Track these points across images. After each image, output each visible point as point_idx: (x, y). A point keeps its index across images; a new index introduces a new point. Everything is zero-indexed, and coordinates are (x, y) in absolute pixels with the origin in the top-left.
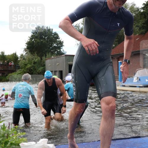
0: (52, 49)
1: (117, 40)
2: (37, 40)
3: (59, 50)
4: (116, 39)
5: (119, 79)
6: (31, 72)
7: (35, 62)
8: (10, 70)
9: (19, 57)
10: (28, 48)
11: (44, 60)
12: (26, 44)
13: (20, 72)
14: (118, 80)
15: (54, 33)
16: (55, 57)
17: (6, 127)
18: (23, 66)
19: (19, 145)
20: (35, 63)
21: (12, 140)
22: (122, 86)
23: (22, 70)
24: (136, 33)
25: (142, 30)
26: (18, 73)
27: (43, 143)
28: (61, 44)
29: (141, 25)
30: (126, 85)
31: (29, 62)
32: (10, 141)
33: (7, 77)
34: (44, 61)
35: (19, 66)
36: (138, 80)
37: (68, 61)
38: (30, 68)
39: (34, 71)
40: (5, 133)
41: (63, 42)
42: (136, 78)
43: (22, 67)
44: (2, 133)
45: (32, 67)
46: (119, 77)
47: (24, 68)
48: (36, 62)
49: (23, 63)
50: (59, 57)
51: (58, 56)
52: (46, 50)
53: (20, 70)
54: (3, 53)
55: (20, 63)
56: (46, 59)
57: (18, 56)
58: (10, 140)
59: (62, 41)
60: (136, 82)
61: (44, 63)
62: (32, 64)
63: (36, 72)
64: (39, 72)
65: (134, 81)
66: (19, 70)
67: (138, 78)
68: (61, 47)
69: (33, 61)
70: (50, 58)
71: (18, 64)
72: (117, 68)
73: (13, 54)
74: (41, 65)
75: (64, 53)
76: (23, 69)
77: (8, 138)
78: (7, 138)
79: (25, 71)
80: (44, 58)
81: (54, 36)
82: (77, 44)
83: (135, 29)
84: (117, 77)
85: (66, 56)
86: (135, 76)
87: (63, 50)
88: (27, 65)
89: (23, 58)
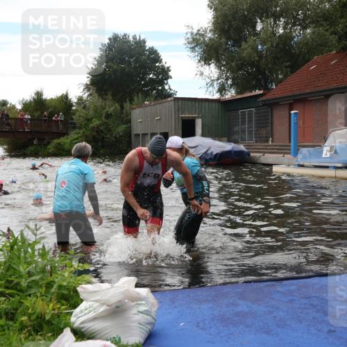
0: (145, 85)
1: (288, 64)
2: (112, 65)
3: (160, 88)
4: (287, 62)
5: (292, 150)
7: (109, 113)
8: (56, 133)
9: (74, 104)
10: (93, 83)
11: (128, 108)
12: (89, 74)
13: (76, 136)
14: (289, 153)
15: (150, 48)
16: (153, 104)
17: (48, 252)
18: (84, 123)
19: (77, 291)
20: (108, 116)
21: (61, 279)
22: (297, 166)
23: (81, 132)
24: (331, 49)
25: (343, 42)
26: (73, 138)
27: (126, 285)
28: (164, 74)
29: (342, 30)
30: (305, 164)
31: (97, 115)
32: (58, 281)
33: (49, 147)
34: (127, 113)
35: (75, 124)
36: (333, 152)
37: (180, 111)
38: (97, 127)
39: (106, 135)
40: (46, 265)
41: (168, 68)
42: (328, 148)
43: (81, 124)
44: (40, 265)
45: (103, 125)
46: (292, 147)
47: (85, 128)
48: (111, 114)
49: (83, 117)
50: (160, 103)
51: (158, 100)
52: (132, 87)
53: (77, 131)
54: (39, 94)
55: (74, 117)
56: (133, 107)
57: (72, 100)
58: (56, 280)
59: (166, 66)
60: (327, 158)
61: (130, 117)
62: (104, 119)
63: (112, 135)
64: (117, 136)
65: (324, 156)
66: (74, 131)
67: (331, 147)
68: (166, 82)
69: (104, 111)
70: (140, 105)
71: (72, 119)
72: (287, 125)
73: (62, 96)
74: (122, 120)
75: (171, 94)
77: (54, 276)
78: (51, 276)
79: (88, 133)
80: (127, 105)
81: (149, 56)
82: (199, 73)
83: (329, 39)
84: (287, 146)
85: (176, 101)
86: (326, 144)
87: (169, 87)
88: (91, 120)
89: (82, 106)
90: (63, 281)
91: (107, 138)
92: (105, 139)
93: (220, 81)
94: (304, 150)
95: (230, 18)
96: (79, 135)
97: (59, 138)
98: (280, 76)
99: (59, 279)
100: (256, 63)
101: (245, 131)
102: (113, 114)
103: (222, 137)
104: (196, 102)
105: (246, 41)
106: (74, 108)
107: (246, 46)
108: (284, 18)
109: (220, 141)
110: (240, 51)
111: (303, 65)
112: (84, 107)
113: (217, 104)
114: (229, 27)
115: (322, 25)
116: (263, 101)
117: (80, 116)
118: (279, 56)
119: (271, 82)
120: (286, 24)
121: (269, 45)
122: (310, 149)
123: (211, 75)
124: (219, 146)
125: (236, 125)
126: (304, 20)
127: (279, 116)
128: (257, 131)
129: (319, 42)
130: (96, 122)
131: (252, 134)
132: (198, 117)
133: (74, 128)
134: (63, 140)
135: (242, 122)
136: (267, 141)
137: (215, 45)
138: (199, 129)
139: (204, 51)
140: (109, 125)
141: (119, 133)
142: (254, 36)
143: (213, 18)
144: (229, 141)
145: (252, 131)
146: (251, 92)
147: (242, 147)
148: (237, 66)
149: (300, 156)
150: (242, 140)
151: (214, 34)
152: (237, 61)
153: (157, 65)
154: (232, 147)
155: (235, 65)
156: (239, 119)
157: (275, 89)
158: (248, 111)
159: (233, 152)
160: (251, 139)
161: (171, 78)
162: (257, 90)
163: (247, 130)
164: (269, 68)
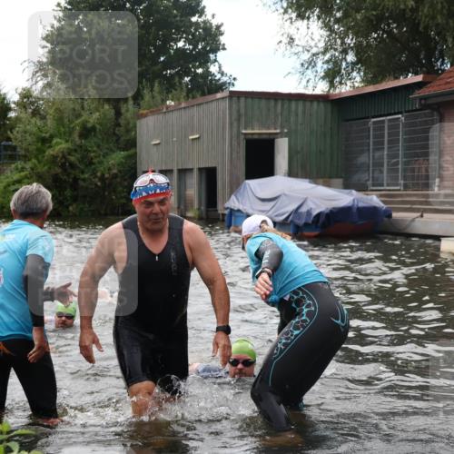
0: (166, 65)
3: (200, 71)
6: (68, 175)
7: (89, 125)
9: (13, 106)
11: (129, 115)
13: (16, 176)
16: (183, 105)
18: (32, 148)
20: (87, 132)
23: (28, 165)
26: (10, 180)
28: (210, 39)
31: (62, 129)
34: (128, 123)
35: (14, 148)
37: (243, 119)
38: (64, 157)
39: (83, 172)
41: (218, 27)
43: (27, 150)
45: (76, 151)
47: (36, 157)
48: (93, 128)
49: (33, 134)
50: (199, 105)
51: (193, 98)
53: (19, 164)
55: (16, 135)
56: (141, 112)
57: (8, 97)
59: (214, 22)
61: (133, 133)
62: (76, 136)
63: (94, 174)
64: (107, 176)
66: (13, 166)
68: (212, 56)
69: (78, 121)
70: (156, 109)
71: (9, 139)
74: (118, 141)
75: (224, 83)
76: (34, 160)
79: (42, 169)
80: (128, 108)
82: (285, 40)
85: (235, 99)
87: (220, 68)
88: (51, 142)
89: (30, 111)
91: (84, 180)
92: (81, 183)
93: (328, 56)
96: (23, 174)
100: (408, 14)
101: (383, 166)
102: (98, 126)
103: (330, 177)
104: (276, 100)
109: (329, 185)
112: (35, 113)
113: (322, 105)
116: (421, 99)
117: (25, 132)
119: (442, 56)
123: (313, 44)
124: (324, 197)
125: (362, 152)
128: (406, 163)
130: (60, 146)
131: (397, 170)
132: (281, 135)
133: (13, 158)
135: (375, 144)
136: (427, 186)
138: (282, 160)
141: (110, 169)
144: (347, 186)
145: (397, 163)
146: (397, 78)
147: (374, 200)
148: (367, 19)
150: (373, 185)
152: (367, 9)
153: (194, 19)
154: (352, 198)
155: (362, 21)
156: (369, 138)
157: (450, 71)
158: (390, 120)
159: (355, 210)
160: (394, 181)
161: (224, 49)
162: (410, 75)
163: (385, 161)
164: (438, 25)
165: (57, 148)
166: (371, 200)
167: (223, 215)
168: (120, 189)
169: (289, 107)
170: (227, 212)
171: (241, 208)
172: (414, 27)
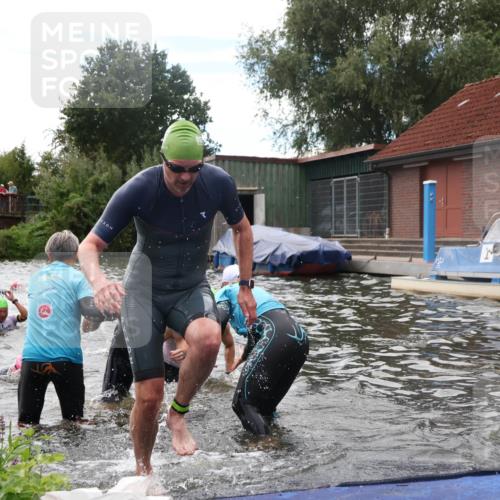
1: (418, 97)
4: (416, 93)
5: (425, 252)
6: (83, 223)
7: (100, 183)
8: (3, 217)
9: (36, 166)
10: (71, 128)
12: (63, 112)
13: (39, 224)
14: (421, 256)
15: (173, 68)
18: (53, 201)
20: (97, 188)
21: (11, 482)
22: (434, 279)
23: (49, 215)
24: (495, 70)
26: (34, 227)
27: (129, 491)
30: (449, 274)
31: (77, 186)
32: (7, 485)
35: (37, 201)
36: (498, 254)
38: (79, 208)
41: (206, 103)
42: (491, 247)
43: (48, 203)
45: (89, 203)
46: (425, 246)
47: (56, 208)
48: (103, 185)
49: (53, 190)
52: (141, 137)
53: (42, 214)
55: (36, 190)
57: (32, 159)
58: (3, 484)
59: (203, 100)
60: (488, 264)
62: (89, 191)
65: (482, 260)
66: (37, 216)
67: (496, 245)
68: (202, 127)
69: (91, 179)
71: (33, 194)
72: (417, 206)
73: (14, 152)
75: (211, 150)
76: (54, 211)
79: (62, 218)
80: (132, 168)
81: (171, 81)
82: (261, 113)
83: (491, 51)
84: (416, 242)
86: (487, 239)
87: (208, 135)
88: (68, 195)
89: (50, 170)
90: (15, 485)
93: (297, 127)
94: (447, 251)
95: (316, 13)
96: (45, 222)
97: (9, 226)
98: (405, 119)
99: (7, 482)
100: (361, 95)
101: (342, 217)
102: (107, 183)
103: (300, 226)
104: (254, 163)
105: (344, 55)
106: (36, 173)
107: (345, 65)
108: (411, 14)
109: (298, 233)
110: (334, 73)
111: (445, 99)
112: (55, 172)
113: (292, 167)
114: (314, 30)
115: (480, 26)
116: (373, 163)
117: (47, 188)
118: (403, 82)
119: (389, 129)
120: (416, 24)
121: (385, 62)
122: (458, 248)
123: (283, 117)
124: (296, 243)
125: (327, 205)
126: (448, 18)
127: (403, 189)
128: (362, 215)
129: (474, 57)
130: (76, 199)
131: (355, 221)
132: (259, 191)
133: (36, 209)
134: (15, 230)
135: (336, 199)
136: (381, 234)
137: (291, 63)
138: (260, 211)
139: (270, 73)
140: (100, 204)
142: (359, 46)
143: (288, 14)
144: (314, 234)
145: (354, 215)
146: (353, 146)
147: (336, 245)
148: (329, 99)
149: (439, 261)
150: (335, 233)
151: (288, 42)
152: (328, 91)
154: (318, 244)
155: (324, 99)
156: (331, 194)
157: (395, 142)
158: (348, 181)
159: (321, 253)
160: (352, 229)
161: (211, 121)
162: (364, 144)
163: (345, 213)
164: (385, 104)
165: (73, 201)
166: (334, 245)
167: (212, 257)
168: (126, 235)
169: (265, 170)
170: (215, 254)
171: (226, 251)
172: (367, 105)
